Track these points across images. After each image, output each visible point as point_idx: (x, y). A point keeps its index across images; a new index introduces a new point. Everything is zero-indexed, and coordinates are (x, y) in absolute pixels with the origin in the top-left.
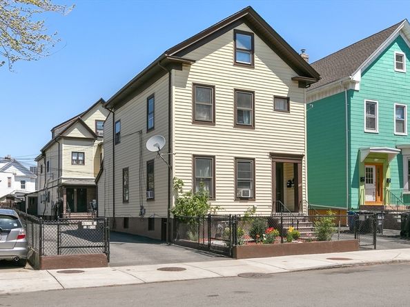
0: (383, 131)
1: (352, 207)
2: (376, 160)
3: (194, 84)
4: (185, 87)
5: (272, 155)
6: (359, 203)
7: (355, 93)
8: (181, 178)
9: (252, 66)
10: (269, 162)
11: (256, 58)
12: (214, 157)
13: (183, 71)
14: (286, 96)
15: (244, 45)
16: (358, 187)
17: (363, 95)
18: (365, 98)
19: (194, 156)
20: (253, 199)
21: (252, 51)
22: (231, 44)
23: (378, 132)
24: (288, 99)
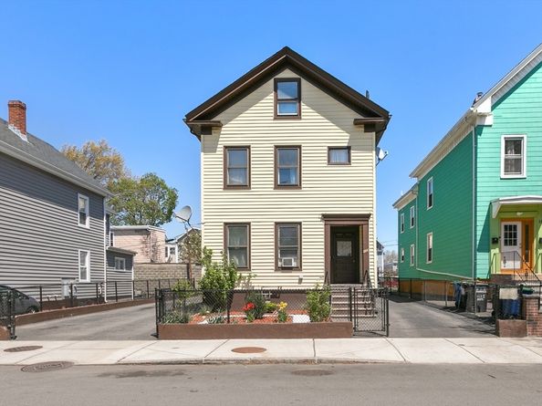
0: (533, 174)
1: (478, 276)
2: (519, 214)
3: (226, 147)
4: (215, 151)
5: (326, 217)
6: (490, 272)
7: (485, 130)
8: (211, 248)
9: (298, 117)
10: (322, 225)
11: (304, 107)
12: (249, 224)
13: (213, 134)
14: (346, 145)
15: (287, 93)
16: (489, 251)
17: (500, 130)
18: (502, 133)
19: (226, 224)
20: (299, 268)
21: (299, 99)
22: (271, 97)
23: (525, 176)
24: (349, 148)
